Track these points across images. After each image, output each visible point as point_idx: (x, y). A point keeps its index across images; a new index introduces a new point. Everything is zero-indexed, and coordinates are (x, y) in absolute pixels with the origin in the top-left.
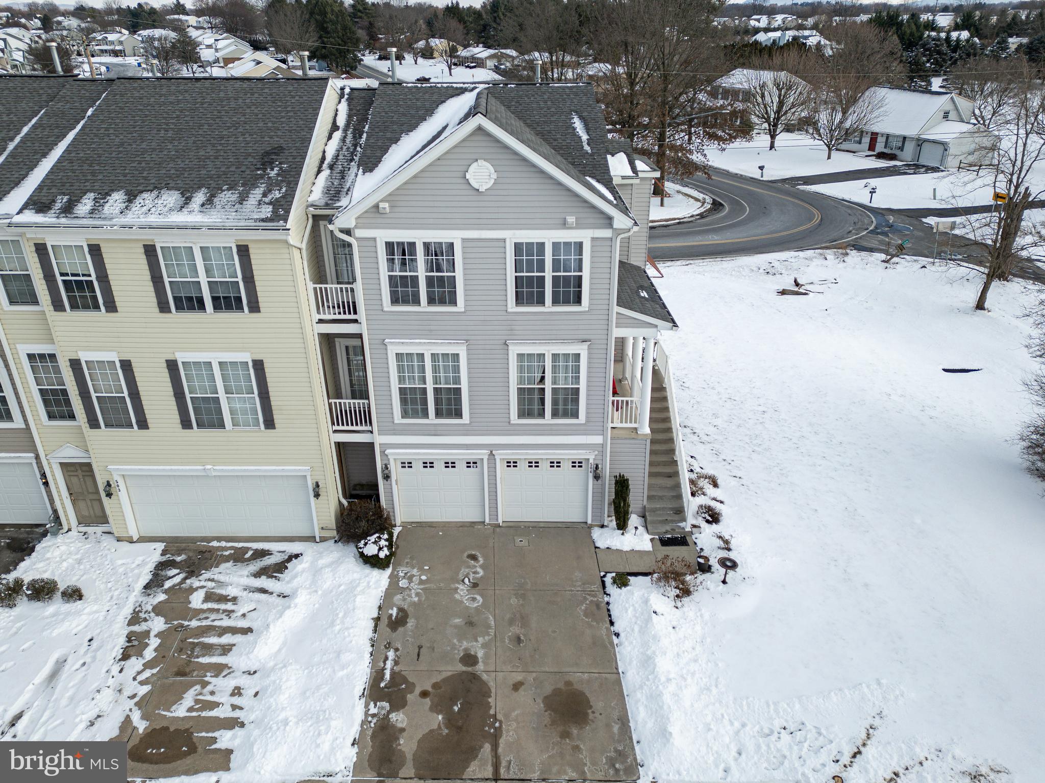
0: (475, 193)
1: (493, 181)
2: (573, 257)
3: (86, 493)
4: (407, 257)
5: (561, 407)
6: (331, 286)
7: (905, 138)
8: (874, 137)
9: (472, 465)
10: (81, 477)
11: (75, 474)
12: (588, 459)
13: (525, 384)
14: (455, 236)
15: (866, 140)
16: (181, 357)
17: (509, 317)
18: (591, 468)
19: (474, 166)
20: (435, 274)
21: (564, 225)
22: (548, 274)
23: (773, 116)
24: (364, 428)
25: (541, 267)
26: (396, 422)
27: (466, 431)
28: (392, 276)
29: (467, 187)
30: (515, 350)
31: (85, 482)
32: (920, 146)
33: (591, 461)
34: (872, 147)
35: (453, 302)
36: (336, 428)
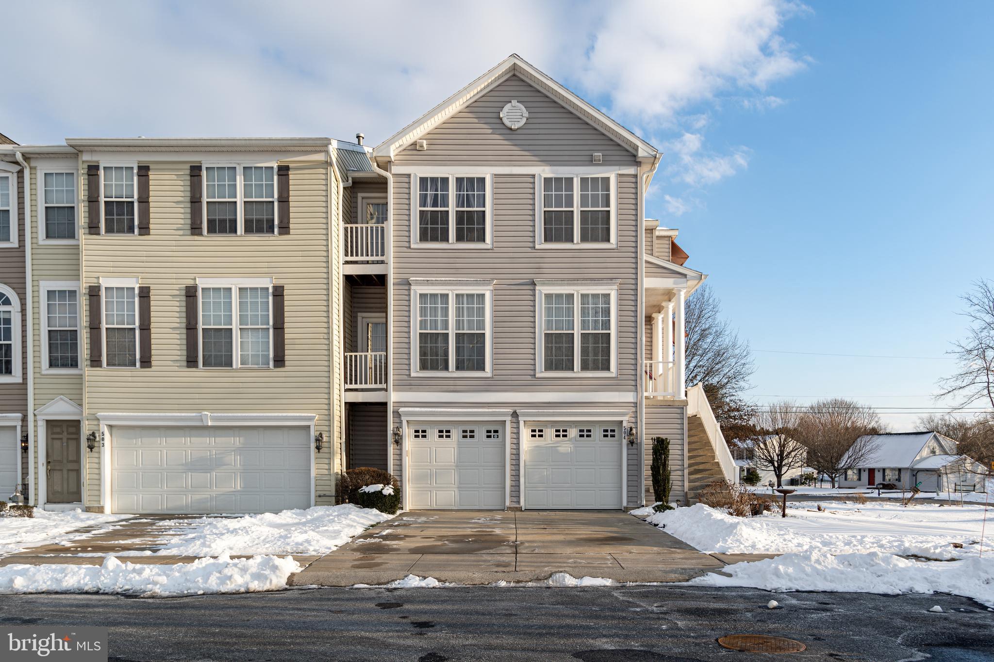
0: (508, 132)
1: (524, 120)
2: (600, 193)
3: (65, 461)
4: (439, 193)
5: (591, 358)
6: (362, 225)
7: (900, 470)
8: (871, 471)
9: (492, 434)
10: (65, 440)
11: (60, 436)
12: (622, 422)
13: (552, 330)
14: (487, 172)
15: (865, 476)
16: (202, 283)
17: (537, 255)
18: (625, 432)
19: (508, 107)
20: (465, 209)
21: (591, 161)
22: (577, 209)
23: (776, 458)
24: (378, 386)
25: (570, 202)
26: (413, 374)
27: (488, 385)
28: (423, 211)
29: (501, 126)
30: (543, 290)
31: (68, 446)
32: (915, 475)
33: (625, 424)
34: (871, 482)
35: (482, 239)
36: (349, 386)
